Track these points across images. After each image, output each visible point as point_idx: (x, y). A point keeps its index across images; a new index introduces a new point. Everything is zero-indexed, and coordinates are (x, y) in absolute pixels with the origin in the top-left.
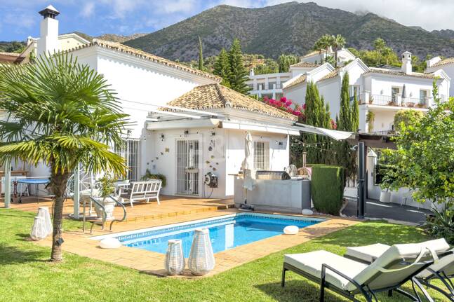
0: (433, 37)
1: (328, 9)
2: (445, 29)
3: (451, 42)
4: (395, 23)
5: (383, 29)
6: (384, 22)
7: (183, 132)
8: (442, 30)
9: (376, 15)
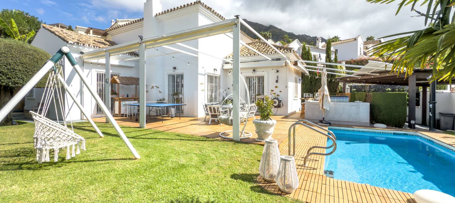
0: (299, 37)
1: (252, 22)
2: (303, 34)
3: (306, 40)
4: (282, 30)
5: (277, 33)
6: (278, 30)
7: (252, 71)
8: (302, 35)
9: (274, 26)
